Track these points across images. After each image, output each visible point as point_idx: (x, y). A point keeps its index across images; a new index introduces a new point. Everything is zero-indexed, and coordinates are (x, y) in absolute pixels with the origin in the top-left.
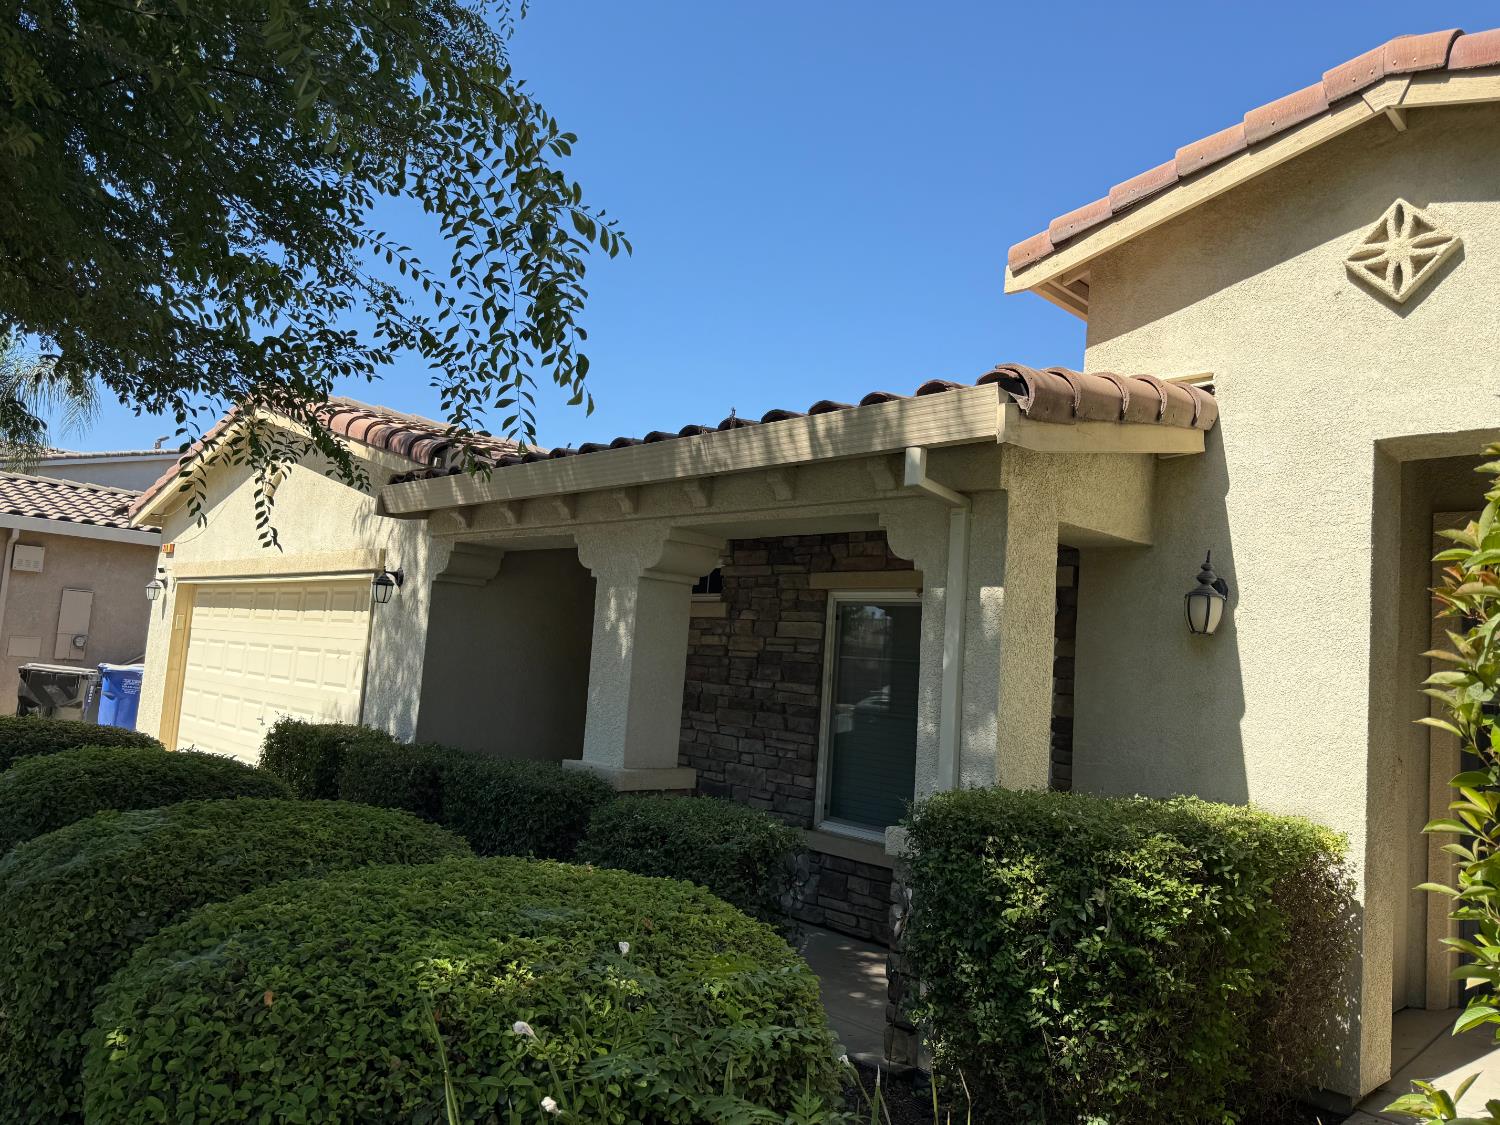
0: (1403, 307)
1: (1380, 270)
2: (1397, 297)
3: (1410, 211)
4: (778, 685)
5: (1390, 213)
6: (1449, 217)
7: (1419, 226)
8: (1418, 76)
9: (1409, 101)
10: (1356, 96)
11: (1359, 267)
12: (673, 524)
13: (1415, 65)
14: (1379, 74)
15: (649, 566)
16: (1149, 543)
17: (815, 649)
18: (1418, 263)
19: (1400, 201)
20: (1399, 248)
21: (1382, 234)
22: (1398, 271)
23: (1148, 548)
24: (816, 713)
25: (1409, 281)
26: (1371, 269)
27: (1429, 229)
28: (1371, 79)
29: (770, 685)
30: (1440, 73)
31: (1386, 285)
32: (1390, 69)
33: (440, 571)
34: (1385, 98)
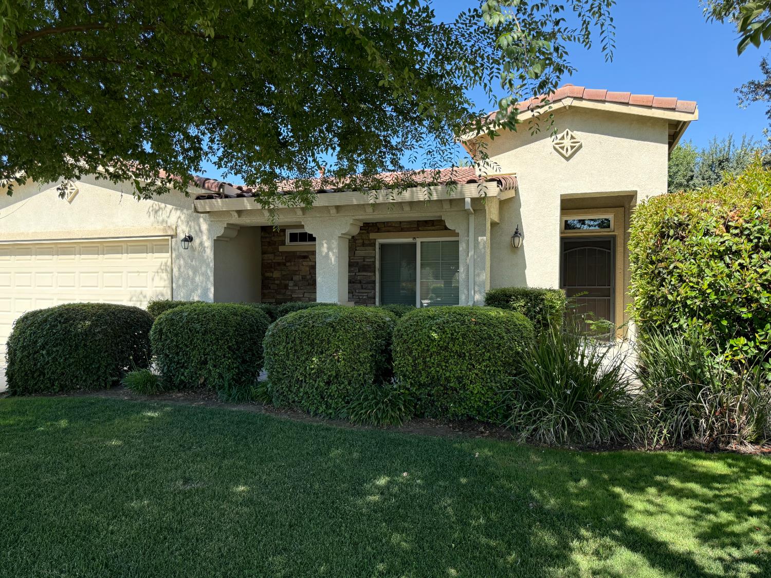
0: (568, 159)
1: (562, 148)
2: (567, 156)
3: (570, 133)
4: (357, 274)
5: (565, 132)
6: (579, 135)
7: (572, 137)
8: (575, 98)
9: (573, 105)
10: (560, 100)
11: (557, 146)
12: (354, 218)
13: (575, 95)
14: (566, 96)
15: (344, 232)
16: (498, 222)
17: (373, 260)
18: (572, 147)
19: (567, 130)
20: (567, 142)
21: (563, 138)
22: (567, 149)
23: (498, 223)
24: (374, 282)
25: (570, 152)
26: (560, 147)
27: (575, 139)
28: (564, 96)
29: (354, 274)
30: (581, 99)
31: (564, 152)
32: (569, 95)
33: (219, 235)
34: (567, 102)
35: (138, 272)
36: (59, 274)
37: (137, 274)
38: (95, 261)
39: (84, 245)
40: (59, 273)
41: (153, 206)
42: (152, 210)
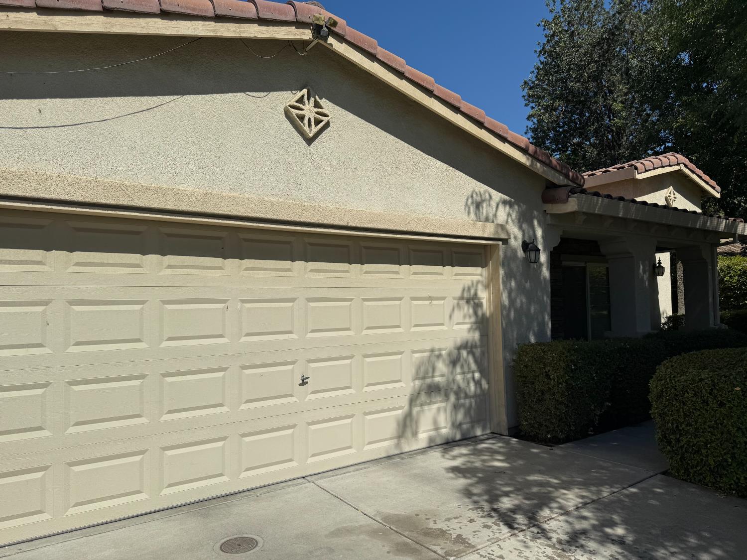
19: (672, 187)
35: (430, 299)
36: (247, 305)
37: (427, 302)
38: (343, 275)
39: (312, 240)
40: (243, 301)
41: (472, 196)
42: (472, 203)
